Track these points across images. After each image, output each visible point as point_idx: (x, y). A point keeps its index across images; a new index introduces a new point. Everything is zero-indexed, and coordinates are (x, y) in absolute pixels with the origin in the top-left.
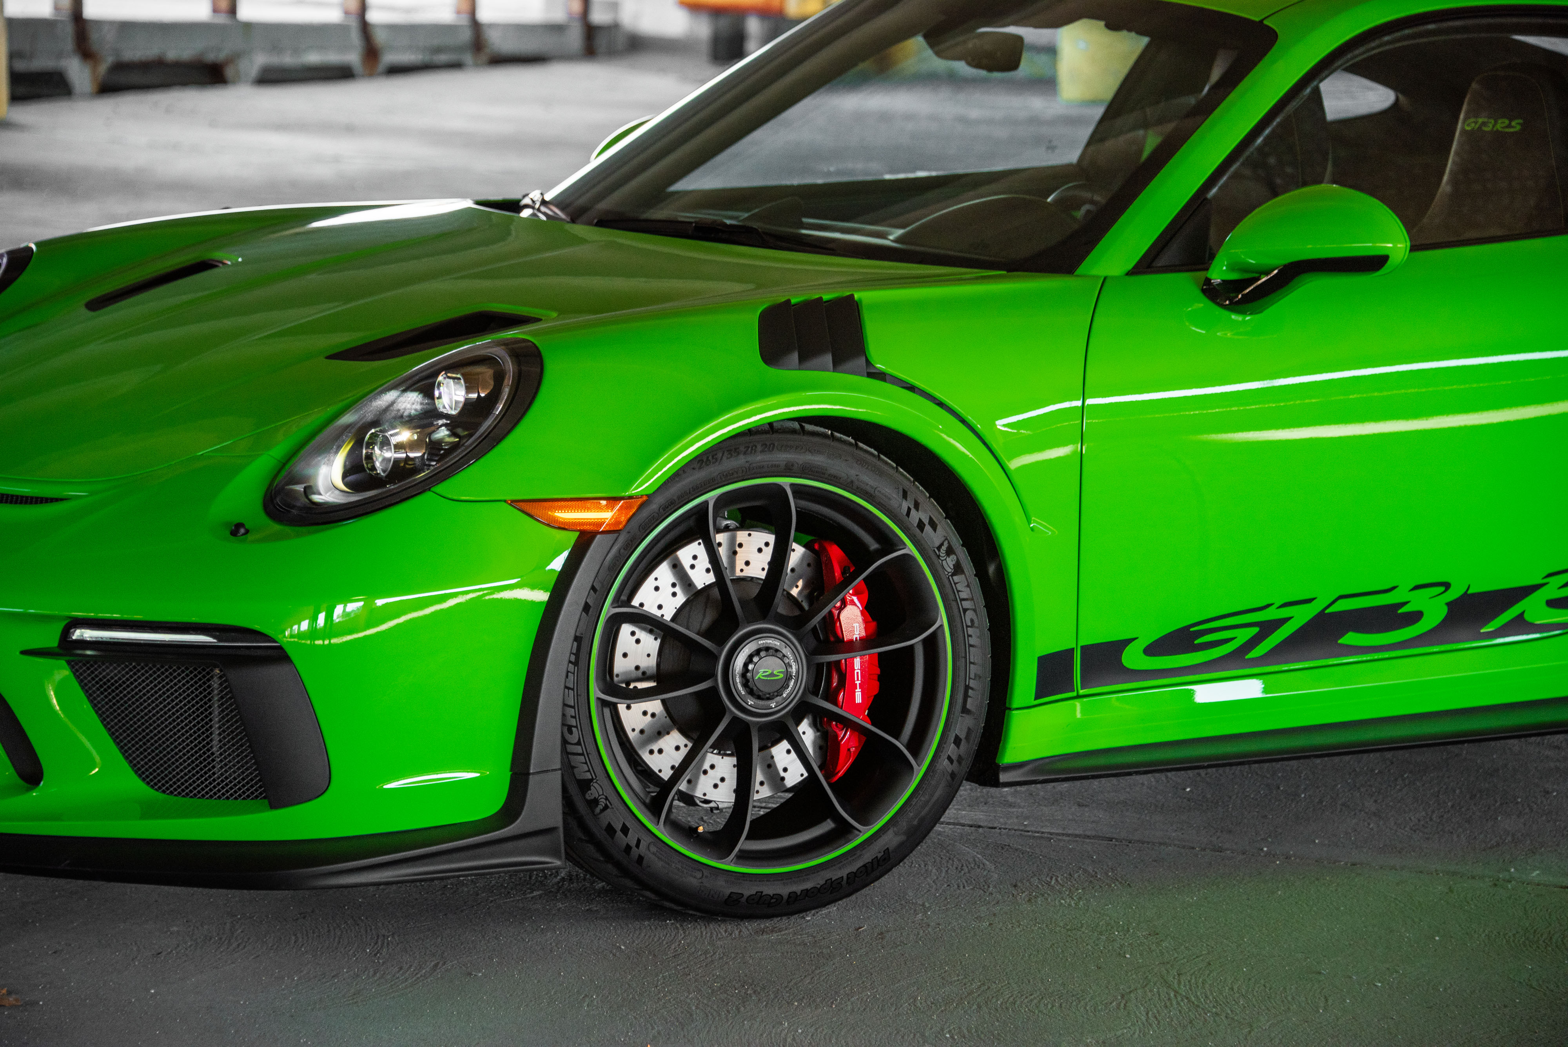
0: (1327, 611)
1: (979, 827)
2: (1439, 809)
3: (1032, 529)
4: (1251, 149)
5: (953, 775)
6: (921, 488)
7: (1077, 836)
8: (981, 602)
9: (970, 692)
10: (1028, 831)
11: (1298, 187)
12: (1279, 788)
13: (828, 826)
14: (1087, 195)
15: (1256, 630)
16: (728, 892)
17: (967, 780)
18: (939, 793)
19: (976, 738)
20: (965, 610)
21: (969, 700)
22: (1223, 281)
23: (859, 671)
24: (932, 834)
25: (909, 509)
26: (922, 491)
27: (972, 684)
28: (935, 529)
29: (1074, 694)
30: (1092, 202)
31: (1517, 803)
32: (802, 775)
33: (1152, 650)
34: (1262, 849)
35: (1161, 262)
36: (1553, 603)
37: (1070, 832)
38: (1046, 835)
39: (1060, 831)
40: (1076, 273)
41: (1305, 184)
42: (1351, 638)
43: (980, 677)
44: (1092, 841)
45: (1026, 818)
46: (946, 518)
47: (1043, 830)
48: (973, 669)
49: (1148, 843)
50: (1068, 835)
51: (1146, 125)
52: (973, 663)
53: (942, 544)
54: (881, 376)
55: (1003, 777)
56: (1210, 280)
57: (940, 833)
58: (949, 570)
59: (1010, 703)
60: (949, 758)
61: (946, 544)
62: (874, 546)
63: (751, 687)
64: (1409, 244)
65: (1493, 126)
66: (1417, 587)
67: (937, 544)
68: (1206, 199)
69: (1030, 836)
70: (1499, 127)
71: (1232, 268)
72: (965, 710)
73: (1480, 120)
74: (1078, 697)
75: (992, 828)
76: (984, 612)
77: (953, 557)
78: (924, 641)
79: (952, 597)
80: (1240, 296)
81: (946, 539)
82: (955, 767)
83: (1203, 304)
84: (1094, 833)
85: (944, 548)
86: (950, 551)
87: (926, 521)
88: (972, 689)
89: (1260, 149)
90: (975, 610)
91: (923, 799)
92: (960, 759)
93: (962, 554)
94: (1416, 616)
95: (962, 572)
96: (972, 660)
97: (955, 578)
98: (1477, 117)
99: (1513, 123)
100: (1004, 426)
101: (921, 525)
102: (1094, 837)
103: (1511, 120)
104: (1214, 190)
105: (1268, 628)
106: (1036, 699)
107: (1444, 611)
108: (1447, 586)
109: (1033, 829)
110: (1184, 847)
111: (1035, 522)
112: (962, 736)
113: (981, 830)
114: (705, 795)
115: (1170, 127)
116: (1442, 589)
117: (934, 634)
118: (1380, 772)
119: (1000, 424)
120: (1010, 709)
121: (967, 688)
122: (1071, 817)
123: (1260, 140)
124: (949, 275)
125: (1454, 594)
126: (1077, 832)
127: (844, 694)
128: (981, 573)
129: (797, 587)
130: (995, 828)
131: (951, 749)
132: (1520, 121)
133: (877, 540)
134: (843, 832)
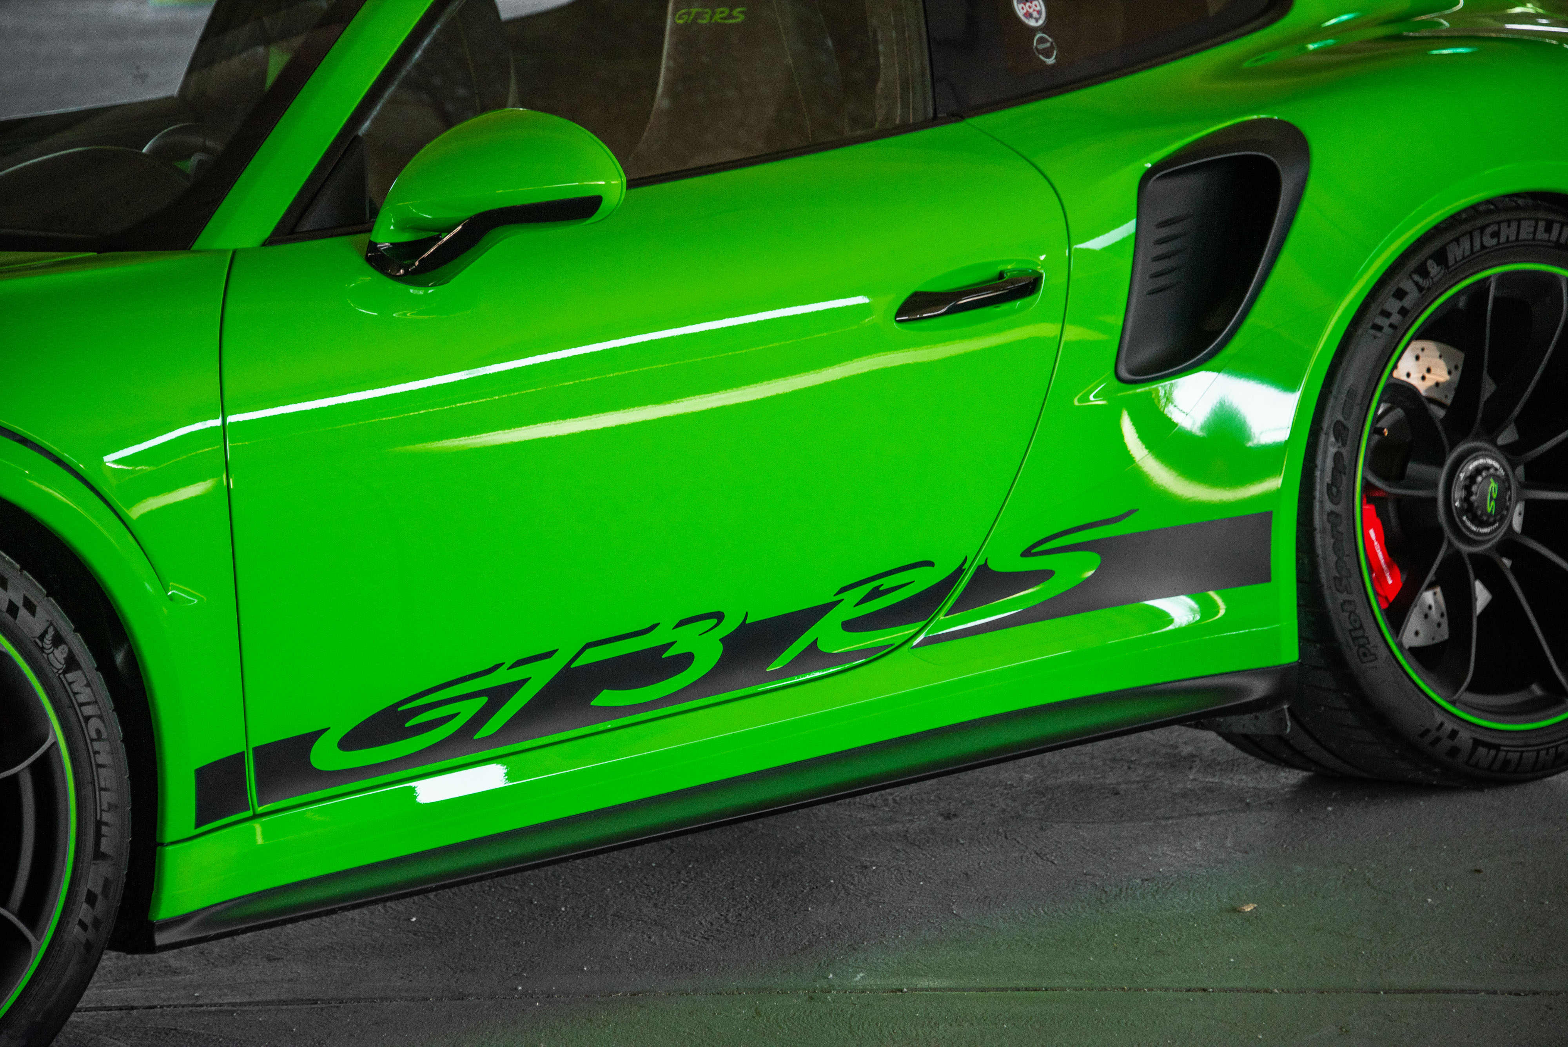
0: (572, 666)
1: (133, 1008)
2: (735, 906)
3: (171, 598)
4: (408, 67)
5: (88, 946)
6: (7, 558)
7: (268, 1003)
8: (107, 702)
9: (104, 830)
10: (201, 1006)
11: (476, 114)
12: (532, 903)
14: (198, 140)
15: (484, 700)
17: (111, 948)
18: (70, 972)
19: (117, 891)
20: (87, 719)
21: (103, 840)
22: (391, 244)
24: (66, 1028)
26: (8, 562)
27: (106, 817)
28: (33, 613)
29: (250, 813)
30: (205, 149)
31: (830, 885)
33: (348, 743)
34: (516, 989)
35: (307, 225)
36: (850, 626)
37: (258, 999)
38: (226, 1008)
39: (245, 999)
40: (195, 247)
41: (484, 109)
42: (606, 698)
43: (116, 807)
44: (290, 1007)
46: (47, 596)
47: (220, 1001)
48: (106, 798)
49: (366, 1000)
50: (257, 1003)
51: (267, 41)
52: (105, 789)
53: (46, 632)
55: (160, 939)
56: (376, 244)
57: (76, 1025)
58: (60, 666)
59: (162, 836)
60: (81, 923)
61: (51, 631)
64: (624, 179)
65: (711, 17)
66: (682, 623)
67: (39, 632)
68: (357, 137)
69: (203, 1012)
70: (717, 17)
71: (402, 226)
72: (99, 855)
73: (694, 11)
74: (256, 816)
75: (150, 1007)
76: (114, 717)
77: (63, 648)
78: (32, 766)
79: (66, 703)
80: (417, 263)
81: (51, 624)
82: (90, 934)
83: (369, 277)
84: (291, 997)
85: (49, 636)
86: (58, 641)
87: (19, 603)
88: (106, 824)
89: (418, 66)
90: (100, 717)
91: (47, 984)
92: (96, 923)
93: (76, 643)
94: (685, 660)
95: (78, 667)
96: (103, 785)
97: (68, 675)
98: (690, 6)
99: (735, 13)
100: (116, 462)
101: (13, 610)
102: (292, 1002)
103: (732, 8)
104: (367, 124)
105: (498, 696)
106: (198, 824)
107: (719, 649)
108: (719, 616)
109: (207, 1001)
110: (413, 1000)
111: (174, 588)
112: (98, 890)
113: (134, 1012)
115: (297, 42)
116: (715, 621)
117: (46, 756)
118: (658, 865)
119: (109, 459)
120: (162, 845)
121: (99, 824)
122: (258, 978)
123: (418, 54)
124: (25, 262)
125: (729, 626)
126: (269, 998)
128: (105, 665)
130: (155, 1007)
131: (83, 911)
132: (743, 9)
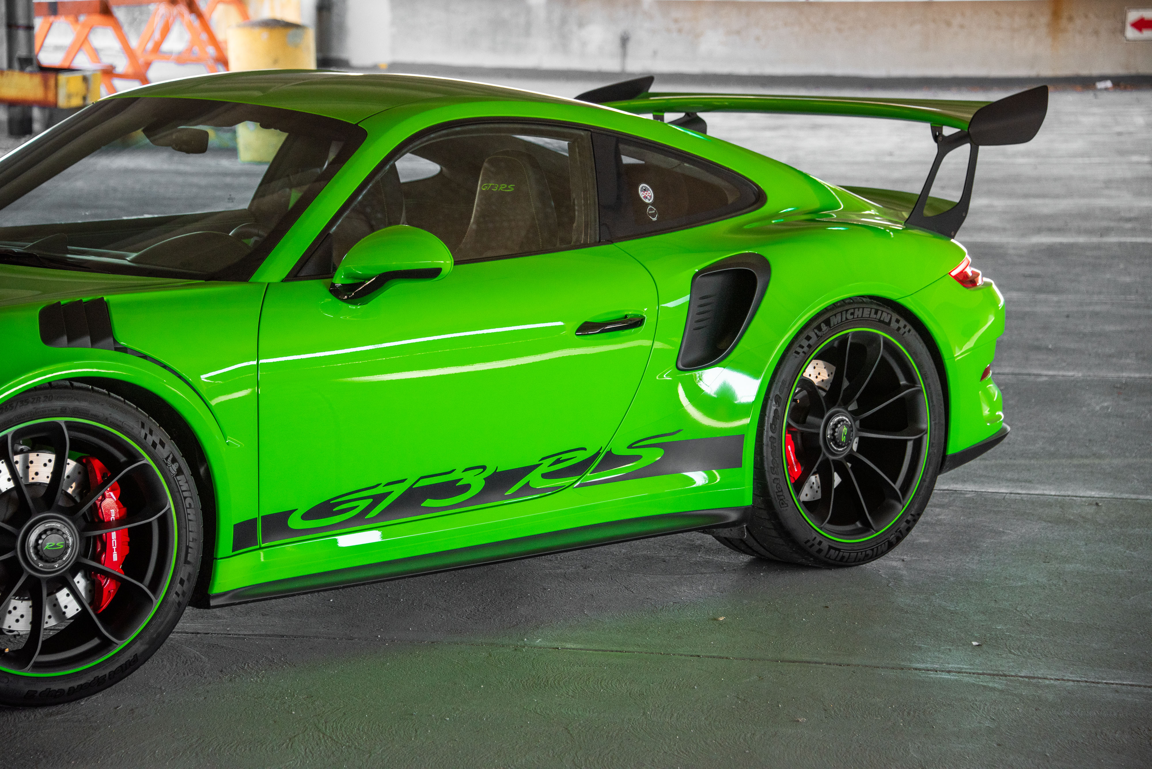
0: (413, 487)
1: (198, 633)
2: (483, 604)
3: (228, 444)
4: (355, 203)
5: (179, 604)
6: (153, 421)
7: (261, 635)
8: (195, 491)
9: (190, 550)
10: (230, 634)
11: (385, 226)
12: (387, 596)
13: (96, 642)
14: (255, 231)
15: (371, 500)
16: (26, 690)
17: (189, 605)
18: (171, 614)
19: (194, 580)
20: (185, 498)
21: (189, 555)
22: (342, 284)
23: (115, 540)
24: (167, 641)
25: (146, 435)
26: (154, 423)
27: (191, 544)
28: (164, 447)
29: (258, 547)
30: (258, 235)
31: (528, 596)
32: (77, 610)
33: (306, 517)
34: (377, 636)
35: (303, 274)
36: (545, 476)
37: (257, 633)
38: (241, 636)
39: (251, 633)
40: (250, 281)
41: (390, 224)
42: (429, 503)
43: (196, 540)
44: (271, 638)
45: (228, 626)
46: (171, 439)
47: (239, 633)
48: (192, 536)
49: (307, 637)
50: (256, 635)
51: (291, 186)
52: (191, 532)
53: (169, 456)
54: (124, 350)
55: (213, 603)
56: (335, 284)
57: (172, 640)
58: (174, 472)
59: (216, 555)
60: (177, 593)
61: (171, 456)
62: (123, 459)
63: (41, 555)
64: (453, 261)
65: (498, 188)
66: (467, 470)
67: (166, 456)
68: (329, 234)
69: (230, 638)
70: (501, 188)
71: (347, 276)
72: (186, 562)
73: (491, 184)
74: (261, 548)
75: (206, 634)
76: (198, 498)
77: (176, 464)
78: (158, 518)
79: (176, 490)
80: (353, 294)
81: (172, 453)
82: (181, 598)
83: (330, 299)
84: (272, 633)
85: (170, 458)
86: (174, 461)
87: (157, 442)
88: (191, 548)
89: (360, 202)
90: (191, 497)
91: (159, 620)
92: (184, 593)
93: (183, 462)
94: (467, 487)
95: (183, 473)
96: (190, 529)
97: (178, 477)
98: (488, 182)
99: (509, 187)
100: (206, 378)
101: (154, 445)
102: (272, 636)
103: (508, 185)
104: (334, 228)
105: (378, 499)
106: (233, 550)
107: (483, 483)
108: (484, 468)
109: (233, 632)
110: (329, 638)
111: (229, 439)
112: (185, 578)
113: (199, 635)
114: (10, 627)
115: (305, 188)
116: (482, 470)
117: (165, 514)
118: (448, 582)
119: (203, 377)
120: (216, 559)
121: (188, 547)
122: (257, 623)
123: (360, 197)
124: (171, 283)
125: (488, 473)
126: (262, 633)
127: (105, 556)
128: (195, 473)
129: (72, 487)
130: (209, 633)
131: (178, 587)
132: (513, 185)
133: (125, 455)
134: (106, 645)
